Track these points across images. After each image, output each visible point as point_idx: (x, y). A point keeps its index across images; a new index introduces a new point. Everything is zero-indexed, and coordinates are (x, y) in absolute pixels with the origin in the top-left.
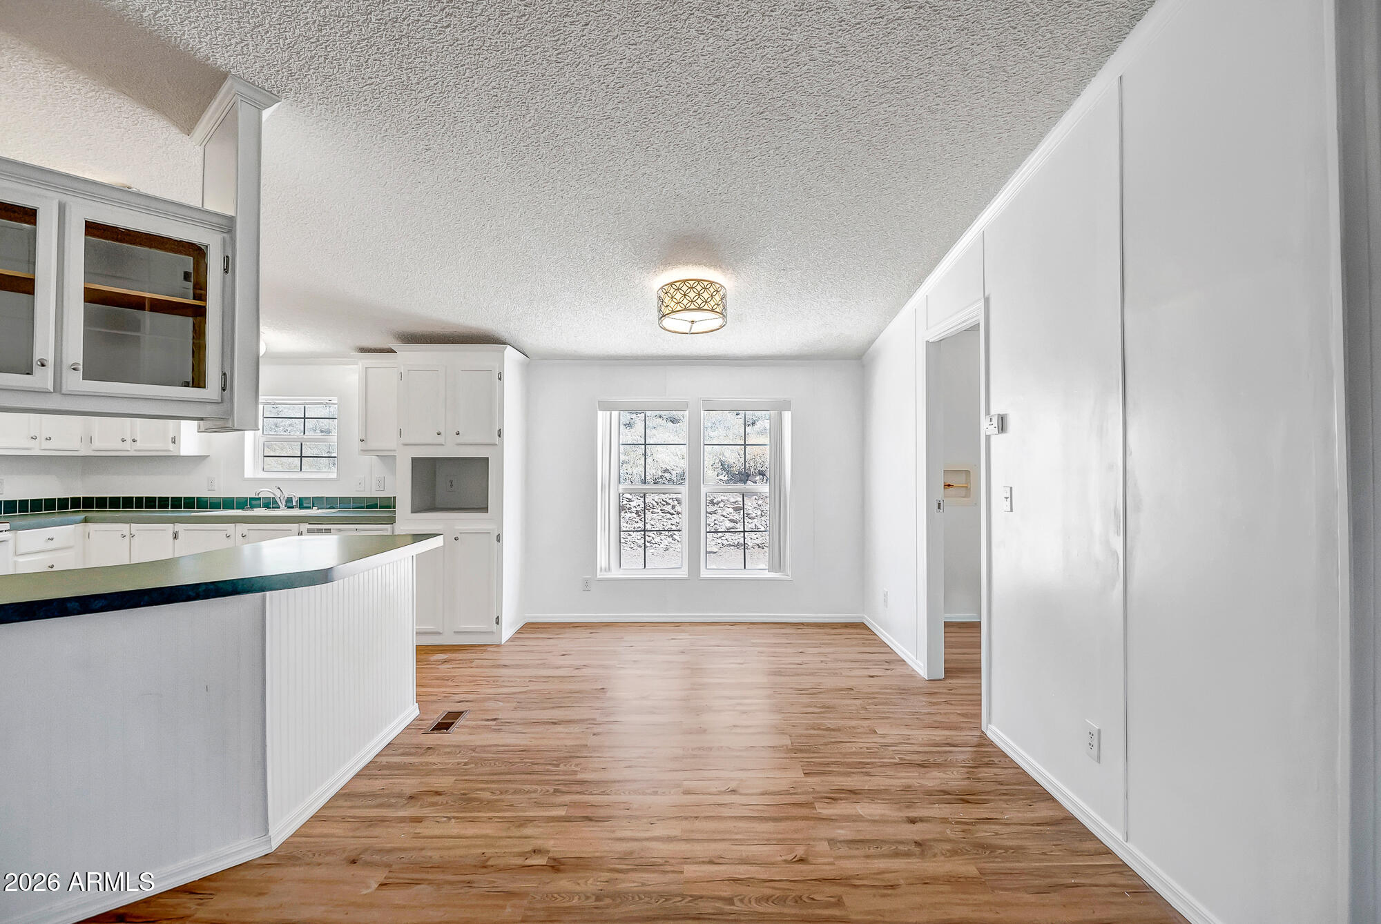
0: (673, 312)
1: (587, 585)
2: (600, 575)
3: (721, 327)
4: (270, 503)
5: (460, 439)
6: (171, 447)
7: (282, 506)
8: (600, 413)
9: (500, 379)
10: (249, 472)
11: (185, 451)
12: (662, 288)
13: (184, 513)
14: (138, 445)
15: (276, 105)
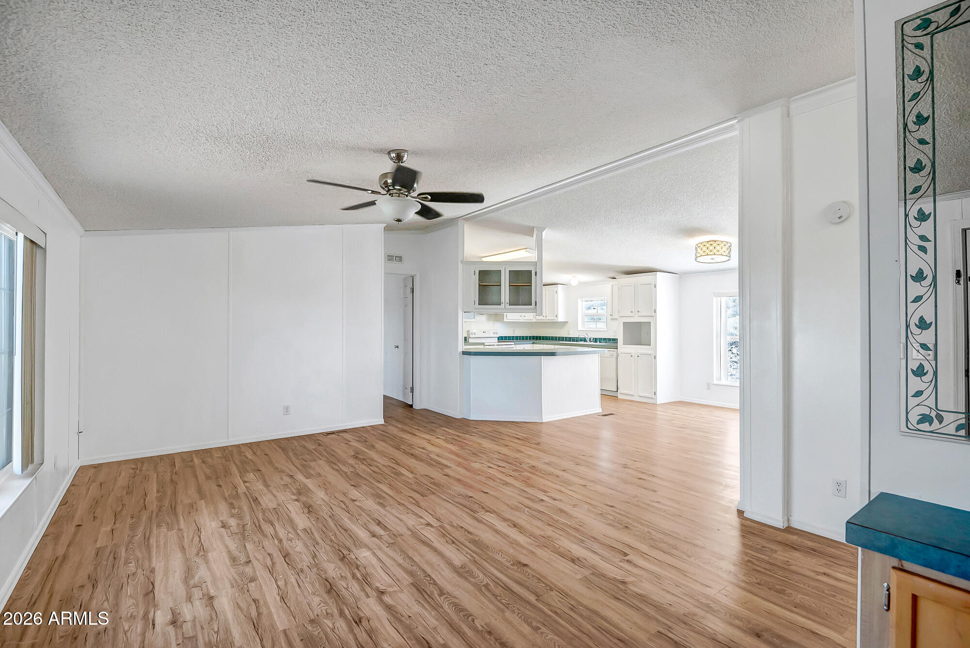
0: (701, 256)
1: (709, 386)
2: (715, 382)
3: (729, 260)
4: (585, 340)
5: (640, 314)
6: (556, 318)
7: (588, 341)
8: (715, 299)
9: (655, 287)
10: (580, 328)
11: (560, 320)
12: (697, 245)
13: (557, 342)
14: (547, 318)
15: (545, 230)
